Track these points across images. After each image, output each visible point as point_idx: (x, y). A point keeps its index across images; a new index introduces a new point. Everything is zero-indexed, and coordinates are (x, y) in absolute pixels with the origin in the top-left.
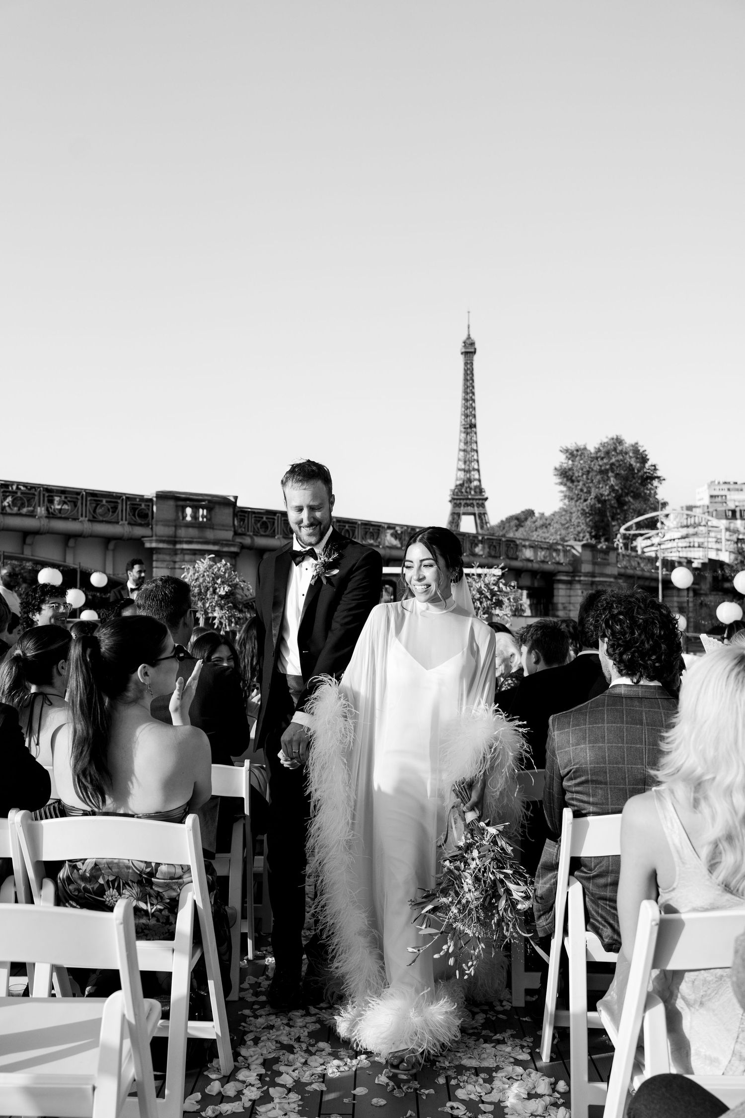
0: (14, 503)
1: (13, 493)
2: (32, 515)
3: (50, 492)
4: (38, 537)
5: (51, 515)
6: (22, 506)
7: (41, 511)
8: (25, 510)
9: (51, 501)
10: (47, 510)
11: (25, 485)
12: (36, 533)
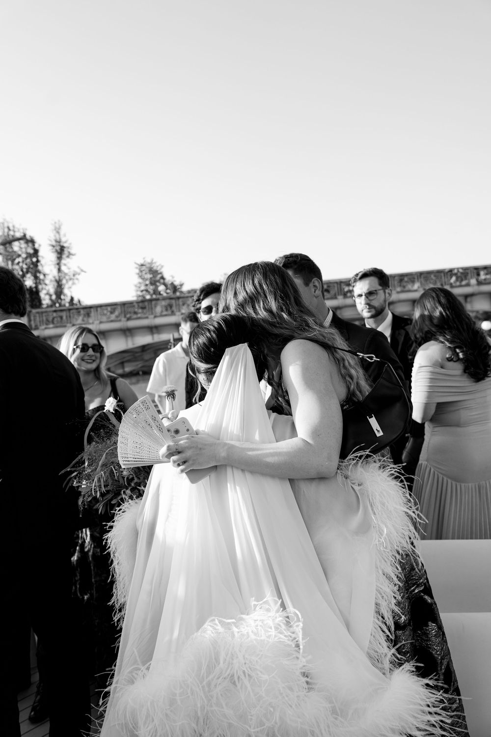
0: (457, 280)
1: (456, 274)
2: (468, 285)
3: (477, 270)
4: (474, 298)
5: (480, 283)
6: (462, 280)
7: (473, 281)
8: (464, 283)
9: (478, 275)
10: (477, 280)
11: (462, 268)
12: (472, 295)
